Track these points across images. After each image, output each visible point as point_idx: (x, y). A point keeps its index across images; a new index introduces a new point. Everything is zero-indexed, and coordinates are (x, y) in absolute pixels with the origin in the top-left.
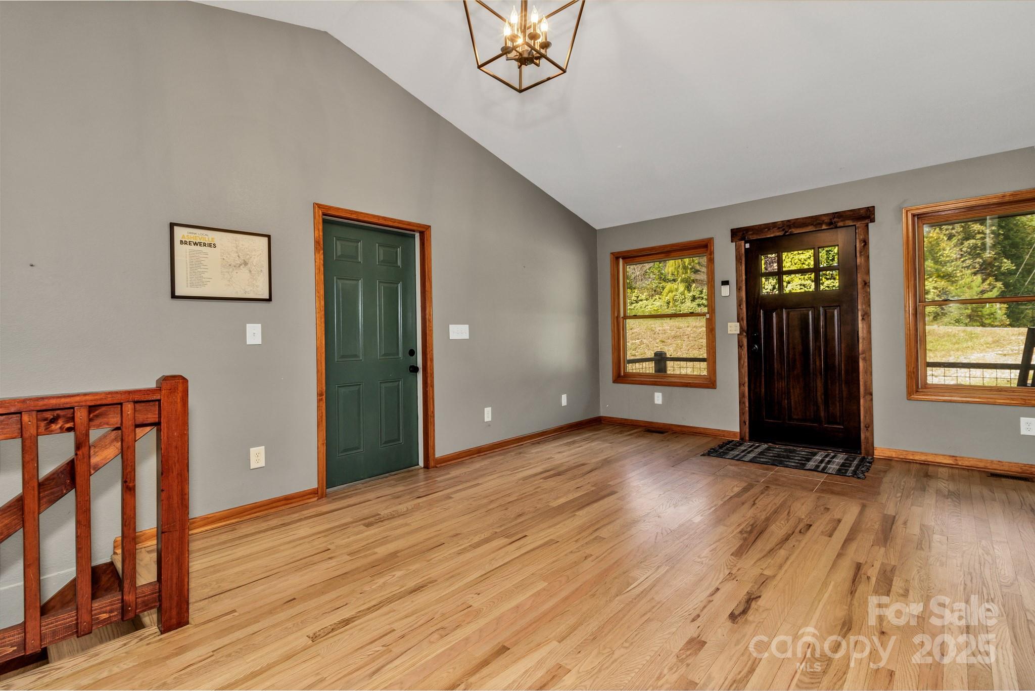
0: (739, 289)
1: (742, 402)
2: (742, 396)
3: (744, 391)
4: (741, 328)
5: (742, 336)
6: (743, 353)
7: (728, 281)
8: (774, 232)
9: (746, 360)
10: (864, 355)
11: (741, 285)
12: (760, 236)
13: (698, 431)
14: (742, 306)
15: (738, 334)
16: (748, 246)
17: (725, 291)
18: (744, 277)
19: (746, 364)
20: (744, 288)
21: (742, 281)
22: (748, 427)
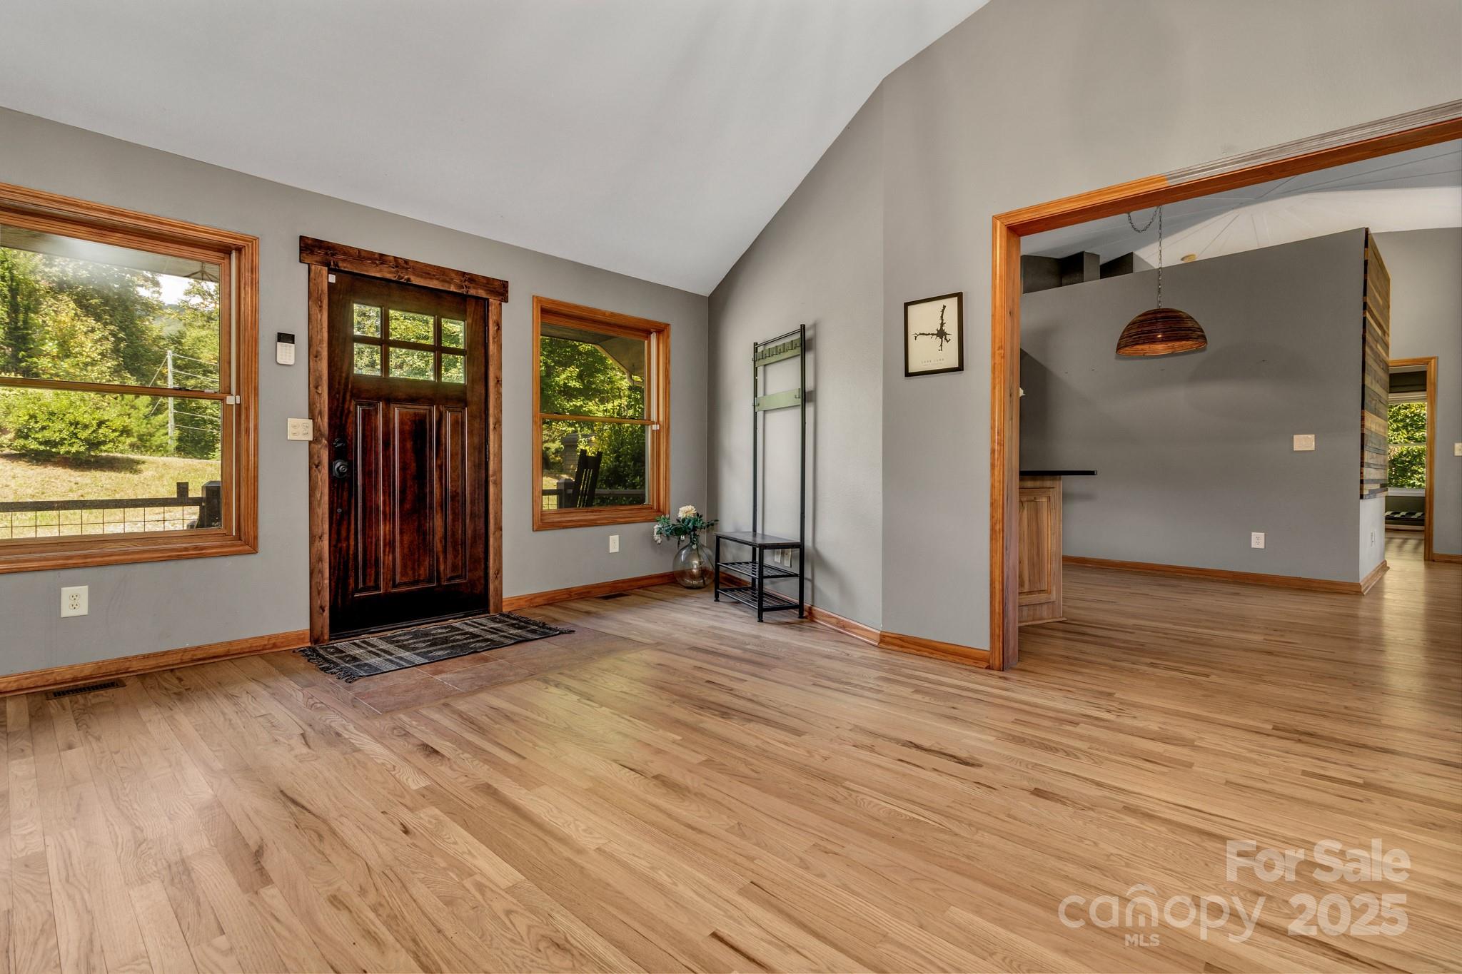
0: (313, 355)
1: (316, 571)
2: (315, 560)
3: (322, 548)
4: (316, 429)
5: (320, 446)
6: (319, 477)
7: (293, 336)
8: (381, 271)
9: (326, 491)
10: (494, 478)
11: (319, 349)
12: (356, 269)
13: (212, 652)
14: (320, 388)
15: (310, 442)
16: (332, 279)
17: (286, 353)
18: (326, 335)
19: (326, 498)
20: (325, 353)
21: (321, 341)
22: (328, 615)
